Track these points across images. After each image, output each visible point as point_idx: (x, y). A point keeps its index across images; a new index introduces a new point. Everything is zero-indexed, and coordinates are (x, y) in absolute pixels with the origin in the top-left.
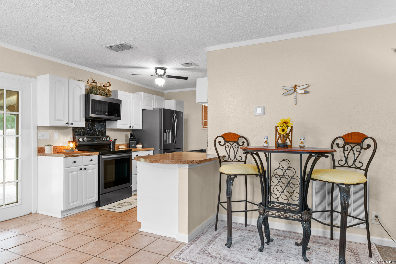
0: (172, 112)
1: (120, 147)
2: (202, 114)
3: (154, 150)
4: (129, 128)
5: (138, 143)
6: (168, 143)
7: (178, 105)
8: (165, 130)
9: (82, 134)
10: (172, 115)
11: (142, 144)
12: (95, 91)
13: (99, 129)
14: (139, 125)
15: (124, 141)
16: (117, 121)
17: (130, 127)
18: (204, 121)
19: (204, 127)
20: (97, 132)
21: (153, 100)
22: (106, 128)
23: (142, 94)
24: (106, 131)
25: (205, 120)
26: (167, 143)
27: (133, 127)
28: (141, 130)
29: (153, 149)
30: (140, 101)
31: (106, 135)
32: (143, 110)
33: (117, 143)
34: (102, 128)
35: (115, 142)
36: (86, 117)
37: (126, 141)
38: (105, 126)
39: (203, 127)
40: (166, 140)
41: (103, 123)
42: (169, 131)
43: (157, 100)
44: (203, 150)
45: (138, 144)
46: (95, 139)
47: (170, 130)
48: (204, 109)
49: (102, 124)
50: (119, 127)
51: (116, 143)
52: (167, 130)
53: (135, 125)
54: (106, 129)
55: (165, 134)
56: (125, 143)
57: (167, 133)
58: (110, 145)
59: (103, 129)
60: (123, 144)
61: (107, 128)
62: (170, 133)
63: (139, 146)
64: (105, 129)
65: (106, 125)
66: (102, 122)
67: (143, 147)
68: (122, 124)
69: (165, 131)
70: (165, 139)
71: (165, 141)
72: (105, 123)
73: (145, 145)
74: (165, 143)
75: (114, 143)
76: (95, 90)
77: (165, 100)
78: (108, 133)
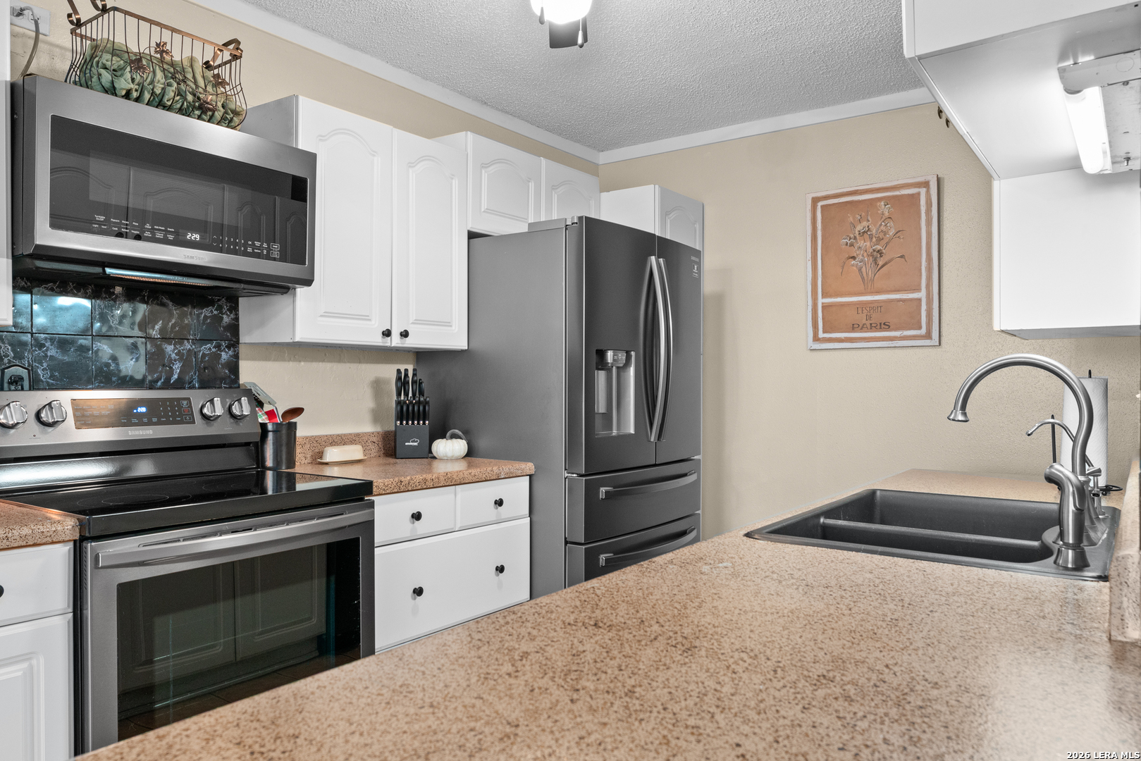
0: (645, 243)
1: (332, 454)
2: (809, 263)
3: (531, 476)
4: (377, 340)
5: (440, 432)
6: (615, 432)
7: (672, 215)
8: (601, 354)
9: (52, 377)
10: (643, 261)
11: (467, 435)
12: (103, 71)
13: (188, 346)
14: (448, 324)
15: (368, 417)
16: (294, 295)
17: (387, 334)
18: (821, 301)
19: (821, 335)
20: (171, 361)
21: (532, 185)
22: (238, 342)
23: (468, 139)
24: (236, 356)
25: (831, 296)
26: (611, 429)
27: (405, 334)
28: (462, 351)
29: (529, 467)
30: (455, 183)
31: (241, 381)
32: (472, 236)
33: (305, 429)
34: (210, 341)
35: (292, 427)
36: (16, 254)
37: (377, 416)
38: (234, 328)
39: (816, 339)
40: (607, 416)
41: (220, 308)
42: (622, 356)
43: (554, 188)
44: (874, 492)
45: (443, 436)
46: (143, 410)
47: (628, 353)
48: (823, 236)
49: (206, 312)
50: (304, 332)
51: (301, 432)
52: (610, 354)
53: (417, 322)
54: (242, 350)
55: (601, 376)
56: (368, 427)
57: (609, 370)
58: (258, 448)
59: (218, 347)
60: (358, 435)
61: (244, 338)
62: (632, 370)
63: (450, 448)
64: (234, 343)
65: (237, 319)
66: (210, 303)
67: (470, 454)
68: (327, 315)
69: (601, 362)
70: (601, 407)
71: (598, 422)
72: (234, 308)
73: (483, 443)
74: (601, 433)
75: (287, 431)
76: (105, 68)
77: (602, 191)
78: (249, 372)
